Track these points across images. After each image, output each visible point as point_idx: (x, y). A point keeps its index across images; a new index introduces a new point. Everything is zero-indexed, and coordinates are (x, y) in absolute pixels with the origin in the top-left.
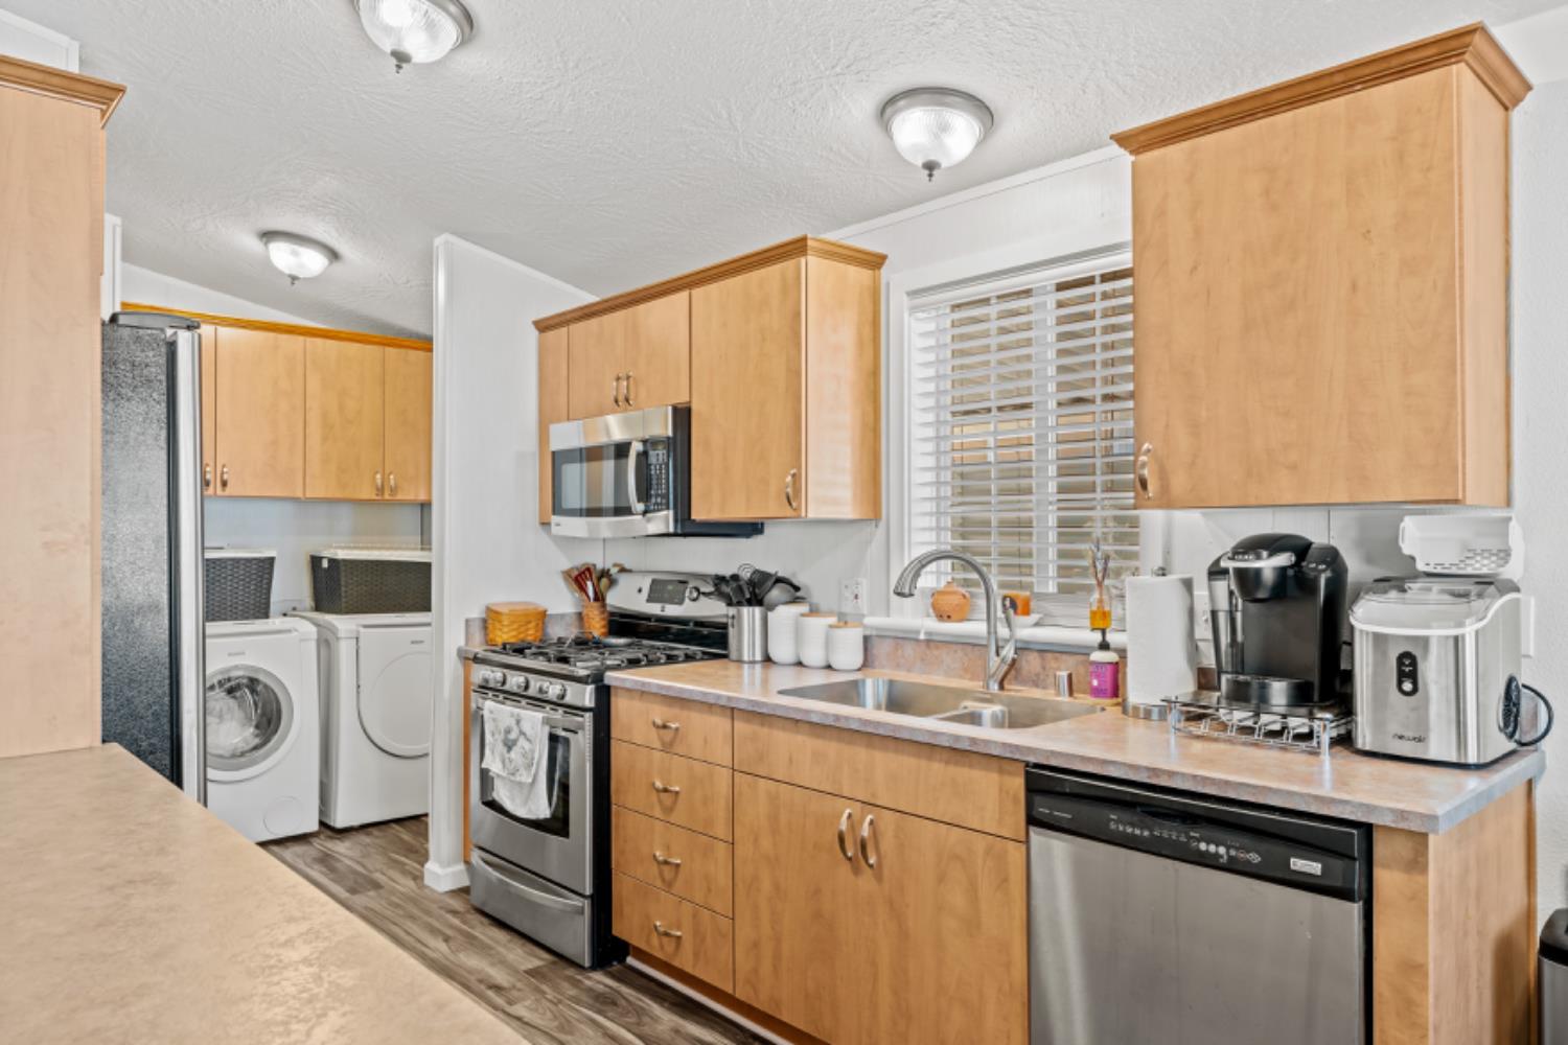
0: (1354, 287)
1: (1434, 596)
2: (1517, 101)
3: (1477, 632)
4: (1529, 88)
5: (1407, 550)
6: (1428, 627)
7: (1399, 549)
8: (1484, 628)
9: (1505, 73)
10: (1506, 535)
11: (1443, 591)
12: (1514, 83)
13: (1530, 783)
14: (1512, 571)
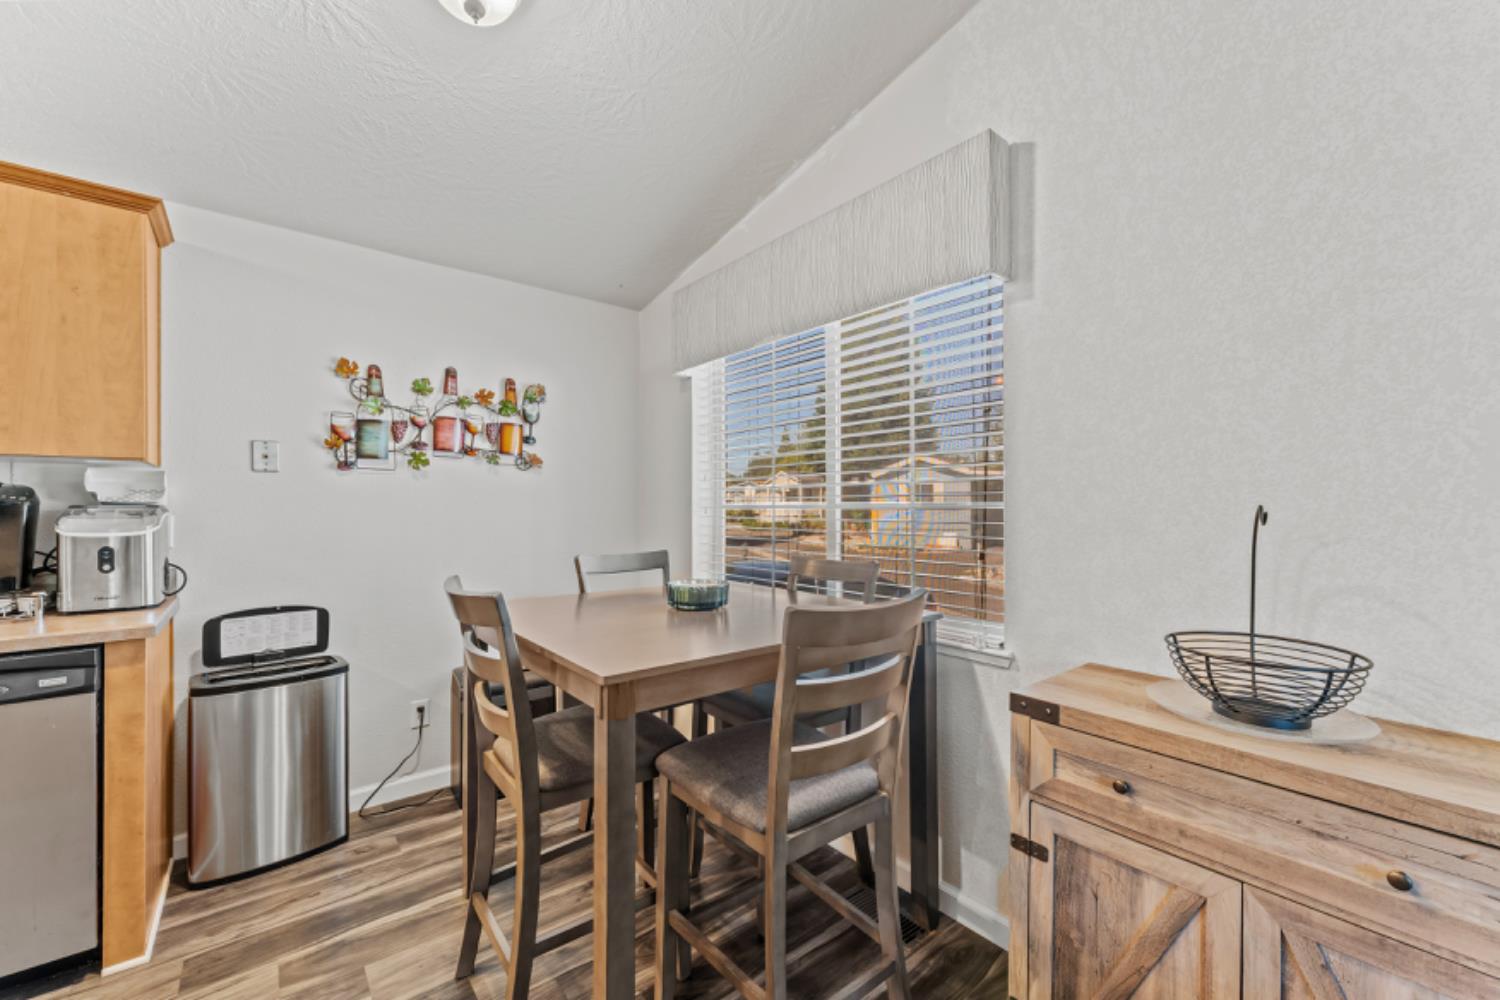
0: (63, 319)
1: (116, 514)
2: (166, 244)
3: (154, 534)
4: (172, 240)
5: (89, 488)
6: (106, 531)
7: (83, 487)
8: (158, 531)
9: (165, 228)
10: (162, 480)
11: (121, 512)
12: (167, 235)
13: (171, 621)
14: (163, 501)
